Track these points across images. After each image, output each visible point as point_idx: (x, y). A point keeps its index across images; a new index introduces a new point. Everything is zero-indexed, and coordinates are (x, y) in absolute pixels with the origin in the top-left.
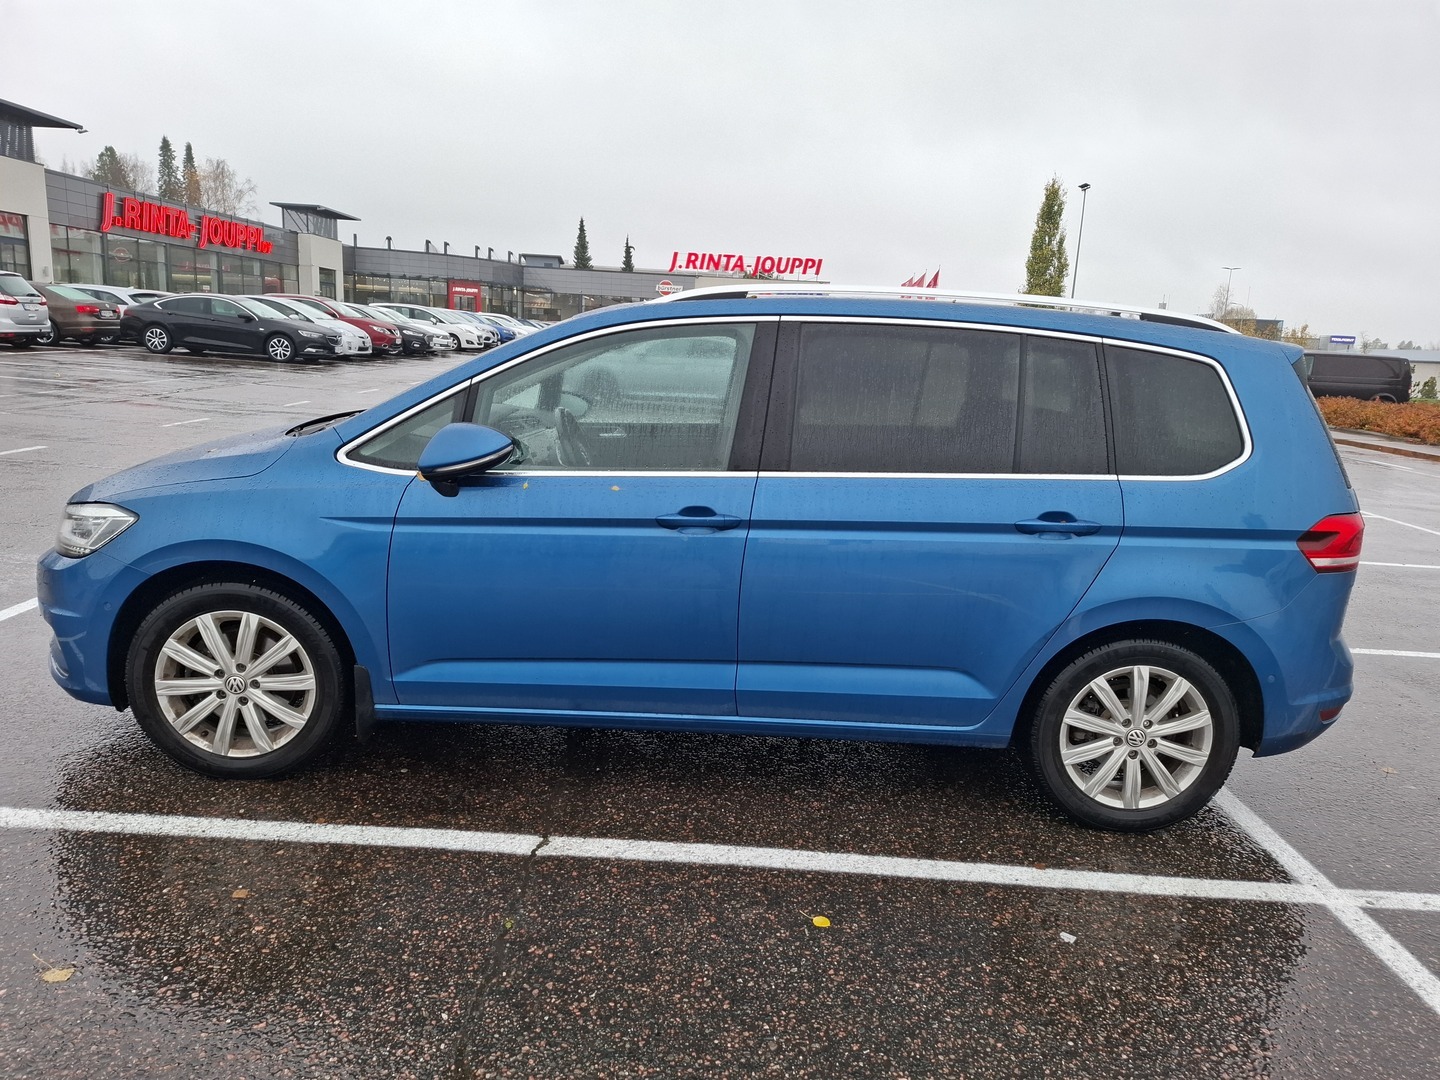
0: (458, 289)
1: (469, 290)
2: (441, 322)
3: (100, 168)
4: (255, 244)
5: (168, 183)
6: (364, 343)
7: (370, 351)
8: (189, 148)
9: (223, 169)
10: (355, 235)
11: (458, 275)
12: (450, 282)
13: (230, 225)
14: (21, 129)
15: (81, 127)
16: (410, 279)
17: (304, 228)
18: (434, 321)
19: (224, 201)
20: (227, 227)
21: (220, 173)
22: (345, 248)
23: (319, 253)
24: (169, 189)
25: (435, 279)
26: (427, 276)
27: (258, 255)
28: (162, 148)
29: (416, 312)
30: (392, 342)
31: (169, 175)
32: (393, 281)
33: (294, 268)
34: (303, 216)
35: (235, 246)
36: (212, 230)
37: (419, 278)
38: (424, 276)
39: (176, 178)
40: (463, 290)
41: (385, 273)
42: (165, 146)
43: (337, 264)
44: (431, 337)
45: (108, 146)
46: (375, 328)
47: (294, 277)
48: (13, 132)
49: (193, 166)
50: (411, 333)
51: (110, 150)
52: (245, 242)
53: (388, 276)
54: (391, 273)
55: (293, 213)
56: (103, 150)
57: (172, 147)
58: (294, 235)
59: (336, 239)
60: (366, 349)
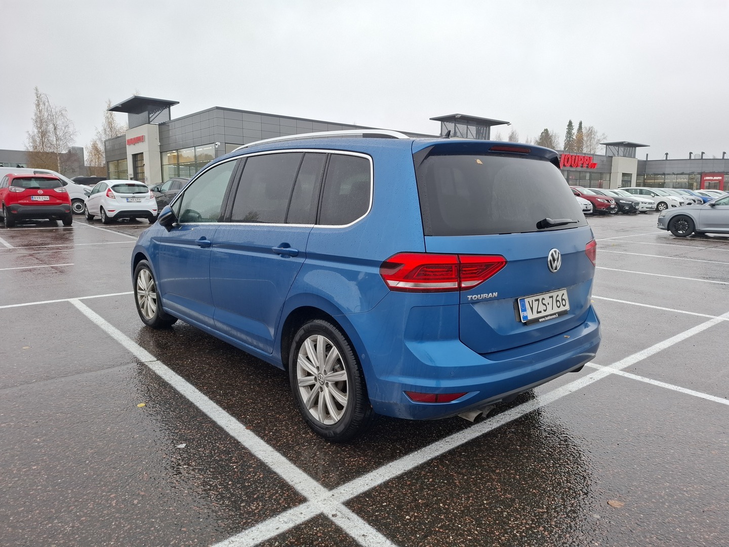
0: (707, 178)
1: (715, 178)
2: (657, 195)
3: (541, 139)
4: (588, 164)
5: (569, 141)
6: (586, 207)
7: (591, 212)
8: (581, 123)
9: (592, 130)
10: (647, 155)
11: (707, 170)
12: (703, 174)
13: (575, 157)
14: (486, 128)
15: (509, 123)
16: (677, 174)
17: (616, 153)
18: (653, 195)
19: (590, 146)
20: (573, 158)
21: (591, 132)
22: (639, 162)
23: (624, 165)
24: (569, 143)
25: (693, 173)
26: (688, 172)
27: (589, 170)
28: (568, 126)
29: (643, 191)
30: (608, 207)
31: (570, 137)
32: (666, 176)
33: (609, 175)
34: (617, 148)
35: (577, 167)
36: (566, 160)
37: (682, 174)
38: (685, 172)
39: (573, 138)
40: (711, 178)
41: (662, 173)
42: (570, 124)
43: (634, 171)
44: (638, 204)
45: (546, 128)
46: (599, 200)
47: (608, 179)
48: (483, 129)
49: (581, 132)
50: (624, 202)
51: (546, 130)
52: (583, 164)
53: (664, 174)
54: (666, 172)
55: (612, 147)
56: (543, 131)
57: (573, 125)
58: (611, 158)
59: (634, 157)
60: (589, 210)
